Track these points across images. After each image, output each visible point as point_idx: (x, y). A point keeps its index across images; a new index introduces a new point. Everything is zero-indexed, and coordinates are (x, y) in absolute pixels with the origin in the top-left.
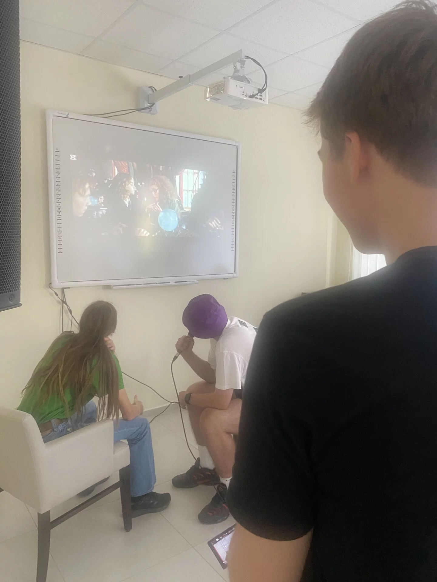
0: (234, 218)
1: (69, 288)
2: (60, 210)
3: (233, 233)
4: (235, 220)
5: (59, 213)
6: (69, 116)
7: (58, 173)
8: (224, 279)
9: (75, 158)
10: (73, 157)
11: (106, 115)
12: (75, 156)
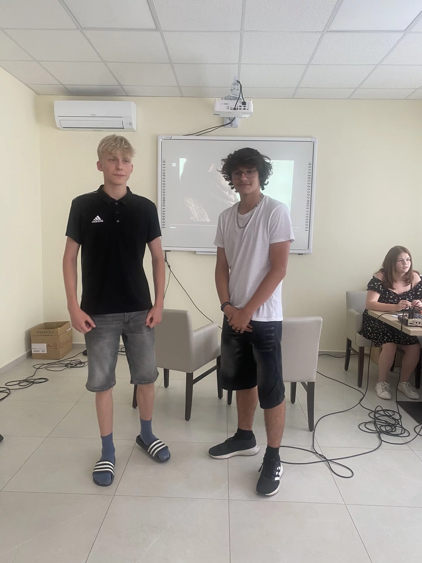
0: (309, 202)
1: (170, 251)
2: (164, 200)
3: (307, 215)
4: (309, 205)
5: (164, 201)
6: (172, 138)
7: (164, 175)
8: (299, 254)
9: (175, 165)
10: (174, 165)
11: (198, 134)
12: (175, 164)
